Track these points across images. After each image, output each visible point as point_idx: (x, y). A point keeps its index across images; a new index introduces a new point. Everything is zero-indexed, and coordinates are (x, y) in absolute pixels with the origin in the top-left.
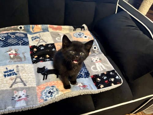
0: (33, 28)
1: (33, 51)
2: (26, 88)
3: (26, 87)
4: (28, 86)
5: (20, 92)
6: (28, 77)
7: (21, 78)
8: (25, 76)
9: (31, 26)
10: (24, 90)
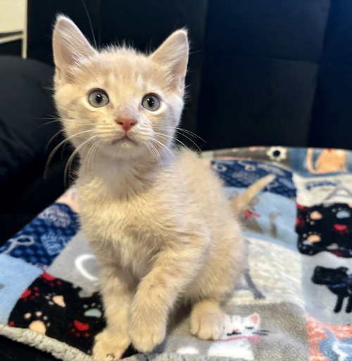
0: (315, 158)
1: (305, 219)
2: (262, 309)
3: (261, 302)
4: (269, 300)
5: (239, 318)
6: (277, 276)
7: (252, 273)
8: (267, 271)
9: (310, 151)
10: (253, 315)
